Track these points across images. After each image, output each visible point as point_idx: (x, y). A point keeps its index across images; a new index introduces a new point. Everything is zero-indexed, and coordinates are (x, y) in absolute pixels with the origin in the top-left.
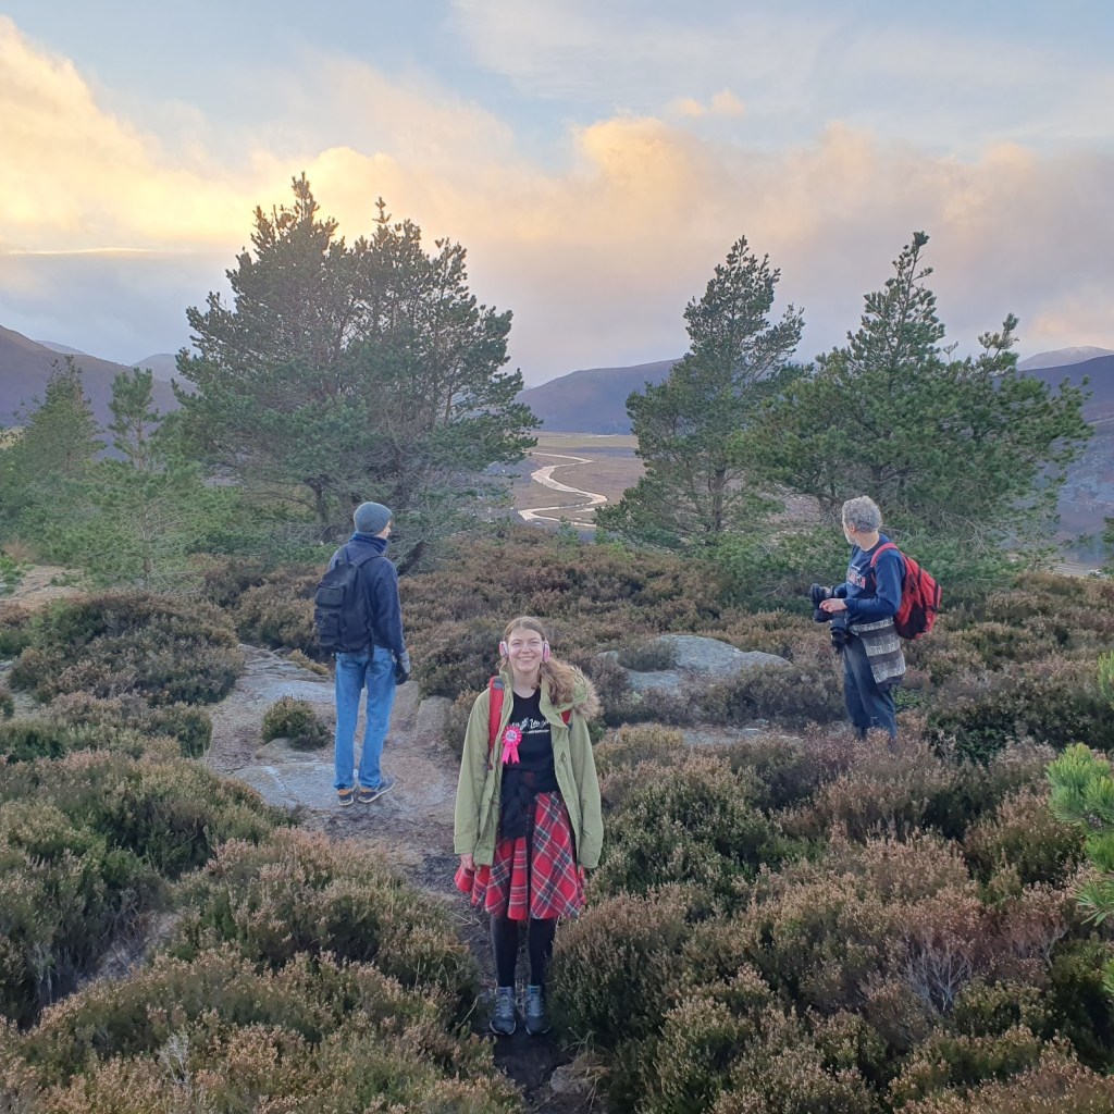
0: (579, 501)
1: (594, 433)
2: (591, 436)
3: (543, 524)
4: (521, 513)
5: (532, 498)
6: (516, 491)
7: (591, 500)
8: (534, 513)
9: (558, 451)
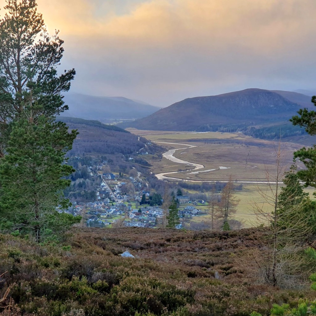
0: (188, 168)
1: (197, 131)
2: (195, 133)
3: (169, 181)
4: (156, 175)
5: (163, 167)
6: (154, 164)
7: (195, 167)
8: (164, 175)
9: (177, 141)
